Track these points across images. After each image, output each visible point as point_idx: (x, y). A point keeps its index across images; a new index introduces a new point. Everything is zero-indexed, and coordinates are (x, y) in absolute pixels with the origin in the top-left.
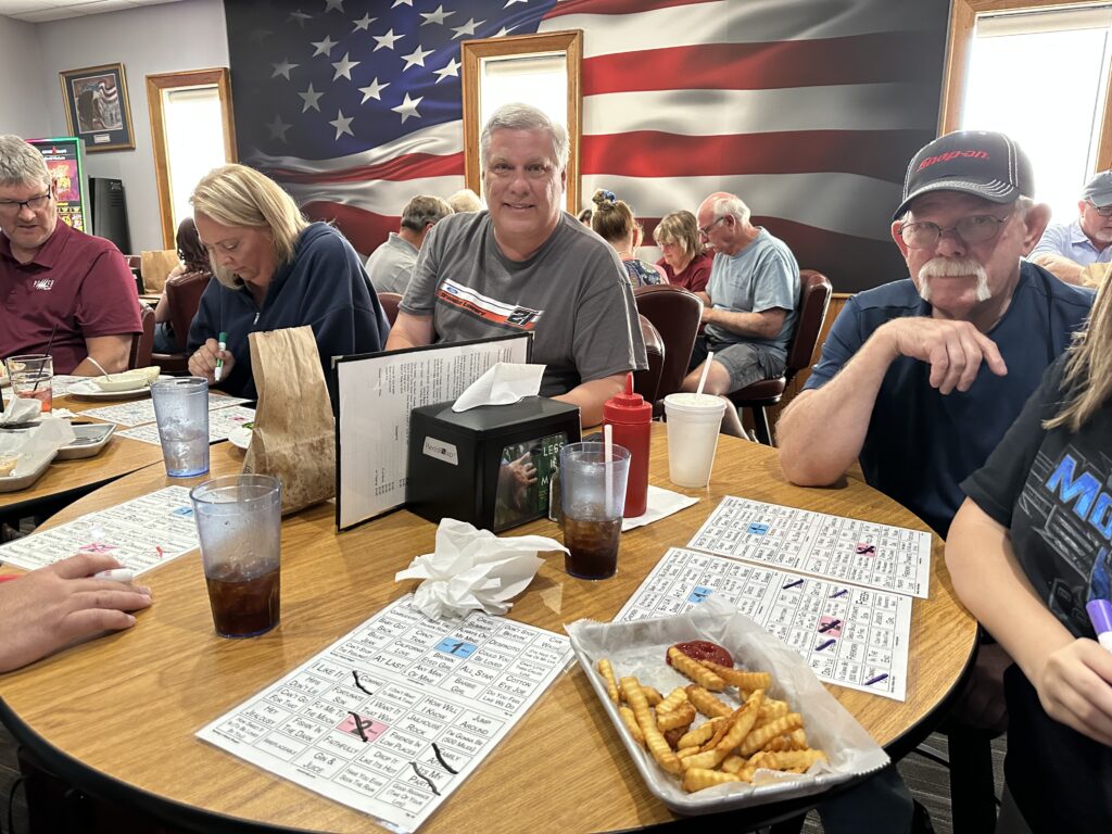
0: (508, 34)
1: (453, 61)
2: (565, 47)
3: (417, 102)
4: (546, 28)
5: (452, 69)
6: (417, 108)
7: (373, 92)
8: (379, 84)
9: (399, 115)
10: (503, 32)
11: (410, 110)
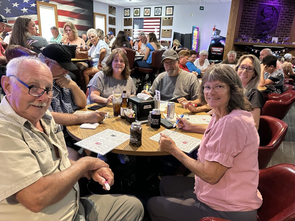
0: (44, 2)
1: (34, 3)
2: (54, 7)
3: (27, 9)
4: (50, 2)
5: (34, 5)
6: (27, 11)
7: (16, 5)
8: (17, 4)
9: (23, 11)
10: (43, 1)
11: (25, 11)
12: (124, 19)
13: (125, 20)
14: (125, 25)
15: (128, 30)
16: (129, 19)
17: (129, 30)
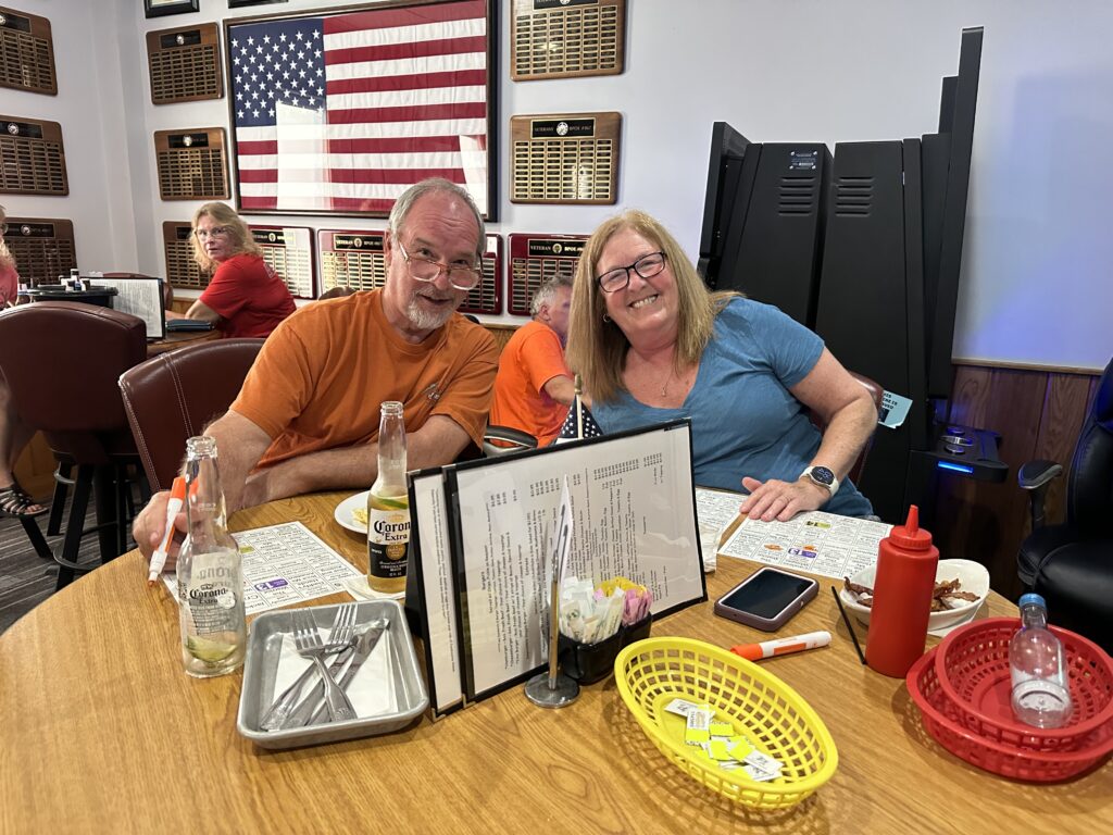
12: (151, 36)
13: (161, 43)
14: (160, 98)
15: (188, 141)
16: (193, 34)
17: (200, 138)
